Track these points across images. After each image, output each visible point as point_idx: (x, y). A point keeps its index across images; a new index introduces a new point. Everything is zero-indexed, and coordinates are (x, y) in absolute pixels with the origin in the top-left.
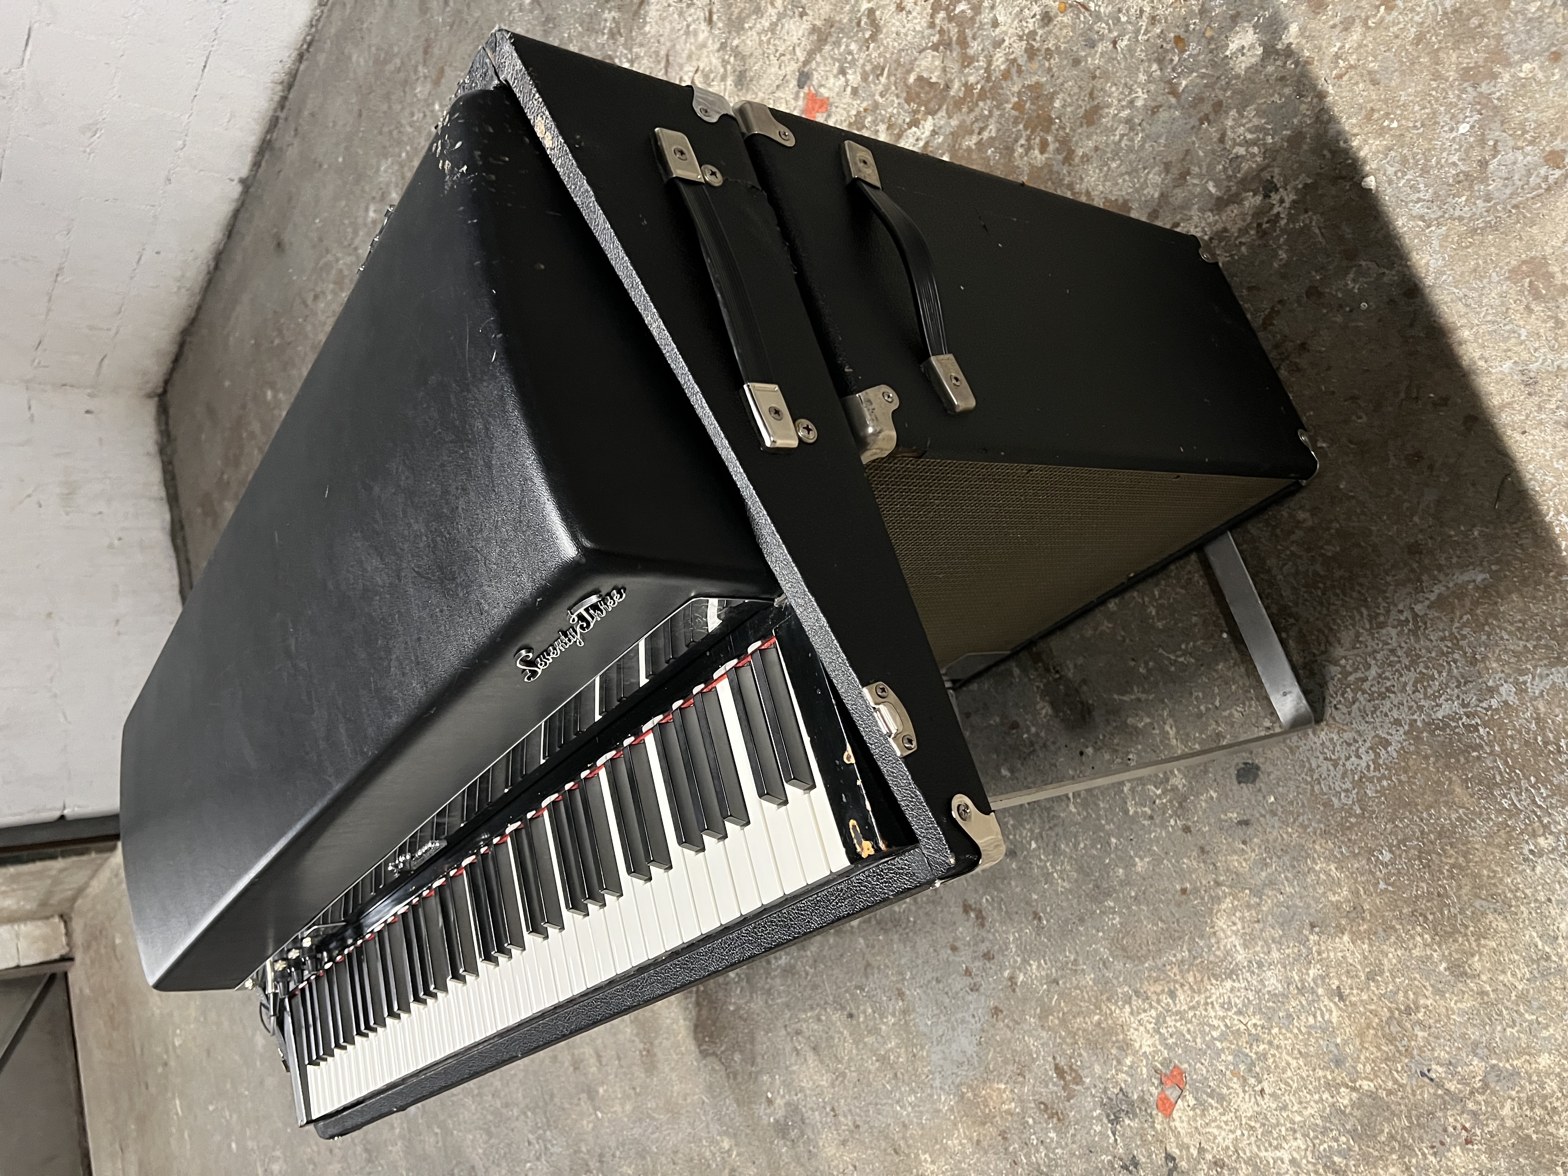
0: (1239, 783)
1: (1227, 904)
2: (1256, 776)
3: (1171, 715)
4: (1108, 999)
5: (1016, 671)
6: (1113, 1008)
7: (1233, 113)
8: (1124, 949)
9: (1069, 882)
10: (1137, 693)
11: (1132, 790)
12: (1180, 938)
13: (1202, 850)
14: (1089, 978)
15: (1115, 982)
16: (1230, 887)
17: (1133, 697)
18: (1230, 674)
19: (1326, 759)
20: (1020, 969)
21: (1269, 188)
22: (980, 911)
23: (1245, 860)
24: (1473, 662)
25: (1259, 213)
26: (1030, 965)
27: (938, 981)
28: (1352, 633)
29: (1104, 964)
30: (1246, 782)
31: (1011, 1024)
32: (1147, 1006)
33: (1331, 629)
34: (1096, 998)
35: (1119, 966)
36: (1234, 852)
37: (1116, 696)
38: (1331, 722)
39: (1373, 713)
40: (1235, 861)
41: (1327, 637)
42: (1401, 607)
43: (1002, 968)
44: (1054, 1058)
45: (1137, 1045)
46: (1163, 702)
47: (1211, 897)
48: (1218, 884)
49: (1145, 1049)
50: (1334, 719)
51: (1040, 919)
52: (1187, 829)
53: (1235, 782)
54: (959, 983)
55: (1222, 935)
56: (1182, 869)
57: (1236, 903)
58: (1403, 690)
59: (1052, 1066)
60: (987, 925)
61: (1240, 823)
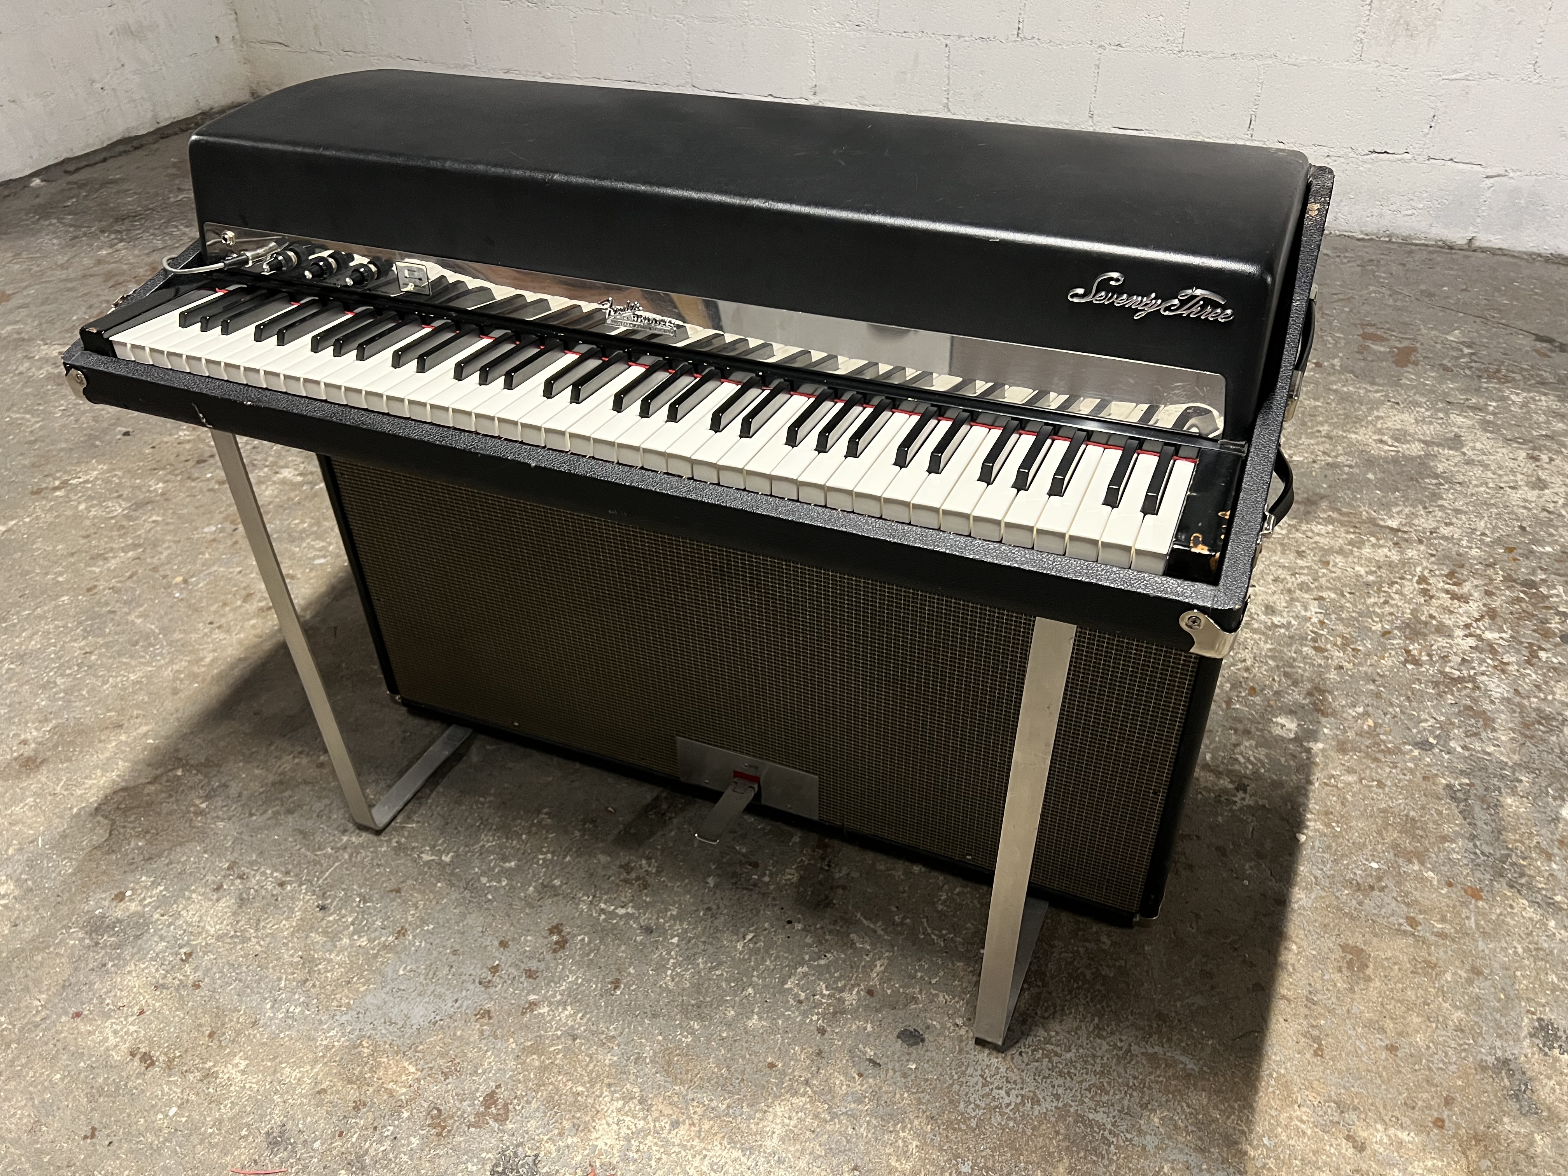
0: (898, 1037)
1: (799, 1101)
2: (916, 1044)
3: (889, 958)
4: (609, 1085)
5: (796, 839)
6: (606, 1093)
7: (1253, 743)
8: (669, 1063)
9: (677, 985)
10: (878, 926)
11: (805, 975)
12: (730, 1092)
13: (819, 1053)
14: (608, 1059)
15: (632, 1077)
16: (815, 1092)
17: (872, 926)
18: (962, 973)
19: (982, 1076)
20: (550, 1004)
21: (1242, 788)
22: (566, 942)
23: (848, 1086)
24: (1144, 1106)
25: (1225, 791)
26: (565, 1009)
27: (455, 952)
28: (1075, 1024)
29: (636, 1059)
30: (903, 1041)
31: (487, 1033)
32: (641, 1114)
33: (1063, 1010)
34: (598, 1076)
35: (649, 1069)
36: (846, 1074)
37: (859, 915)
38: (1009, 1058)
39: (1044, 1077)
40: (839, 1079)
41: (1055, 1012)
42: (1124, 1038)
43: (533, 991)
44: (497, 1087)
45: (594, 1135)
46: (893, 946)
47: (791, 1087)
48: (807, 1083)
49: (600, 1144)
50: (1012, 1059)
51: (616, 988)
52: (822, 1031)
53: (896, 1034)
54: (474, 969)
55: (771, 1118)
56: (787, 1051)
57: (808, 1106)
58: (1081, 1082)
59: (489, 1091)
60: (560, 954)
61: (870, 1060)
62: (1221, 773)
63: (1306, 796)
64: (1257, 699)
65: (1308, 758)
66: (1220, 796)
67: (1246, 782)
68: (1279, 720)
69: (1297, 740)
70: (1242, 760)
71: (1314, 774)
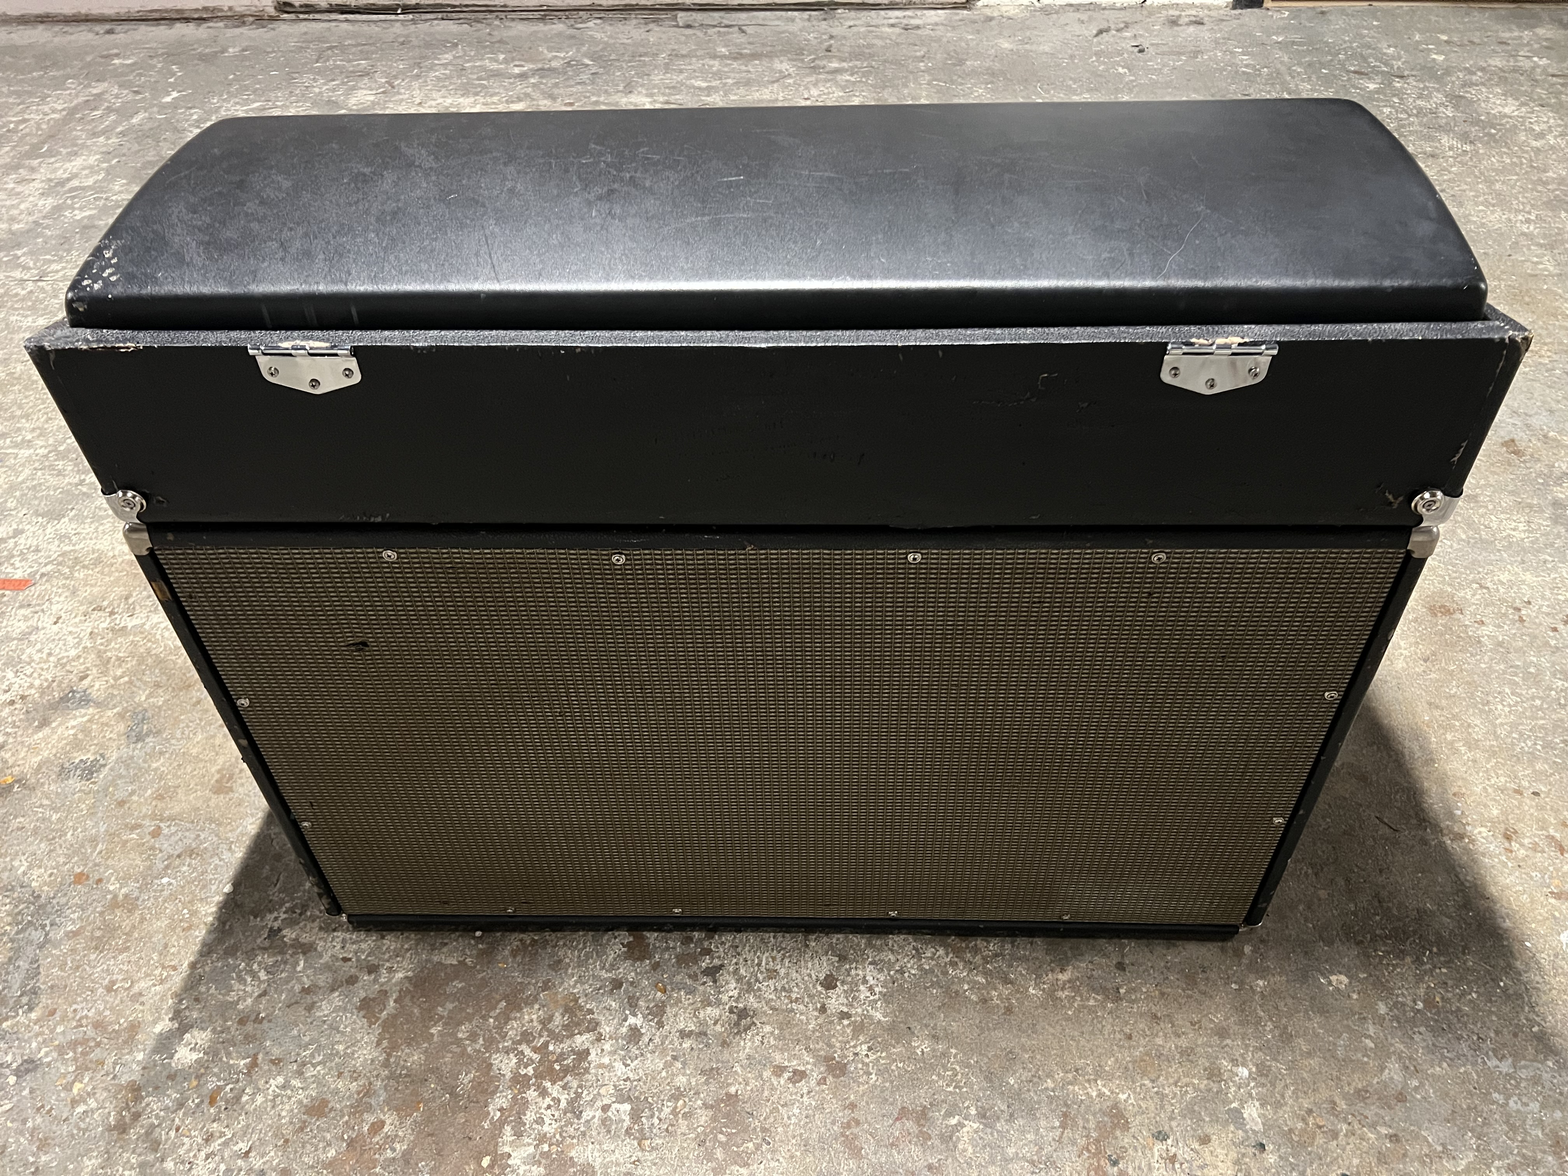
21: (274, 933)
62: (292, 946)
63: (204, 944)
64: (212, 1084)
65: (180, 1001)
66: (300, 914)
67: (267, 943)
68: (195, 1056)
69: (184, 1028)
70: (263, 975)
71: (183, 979)
